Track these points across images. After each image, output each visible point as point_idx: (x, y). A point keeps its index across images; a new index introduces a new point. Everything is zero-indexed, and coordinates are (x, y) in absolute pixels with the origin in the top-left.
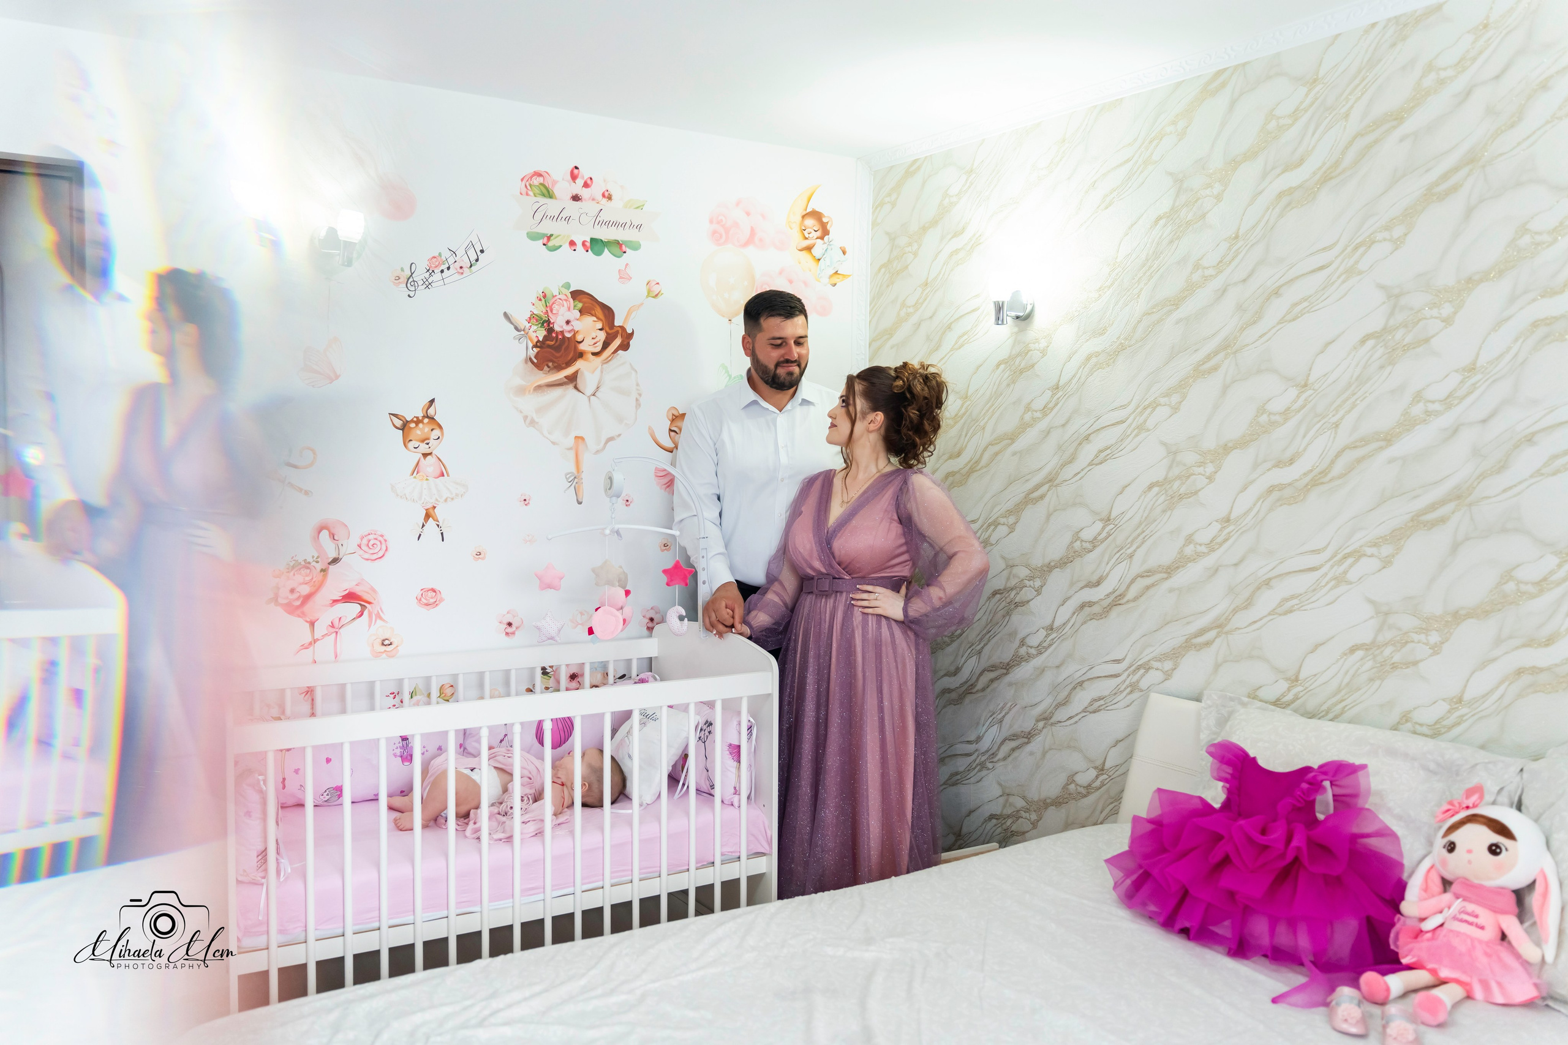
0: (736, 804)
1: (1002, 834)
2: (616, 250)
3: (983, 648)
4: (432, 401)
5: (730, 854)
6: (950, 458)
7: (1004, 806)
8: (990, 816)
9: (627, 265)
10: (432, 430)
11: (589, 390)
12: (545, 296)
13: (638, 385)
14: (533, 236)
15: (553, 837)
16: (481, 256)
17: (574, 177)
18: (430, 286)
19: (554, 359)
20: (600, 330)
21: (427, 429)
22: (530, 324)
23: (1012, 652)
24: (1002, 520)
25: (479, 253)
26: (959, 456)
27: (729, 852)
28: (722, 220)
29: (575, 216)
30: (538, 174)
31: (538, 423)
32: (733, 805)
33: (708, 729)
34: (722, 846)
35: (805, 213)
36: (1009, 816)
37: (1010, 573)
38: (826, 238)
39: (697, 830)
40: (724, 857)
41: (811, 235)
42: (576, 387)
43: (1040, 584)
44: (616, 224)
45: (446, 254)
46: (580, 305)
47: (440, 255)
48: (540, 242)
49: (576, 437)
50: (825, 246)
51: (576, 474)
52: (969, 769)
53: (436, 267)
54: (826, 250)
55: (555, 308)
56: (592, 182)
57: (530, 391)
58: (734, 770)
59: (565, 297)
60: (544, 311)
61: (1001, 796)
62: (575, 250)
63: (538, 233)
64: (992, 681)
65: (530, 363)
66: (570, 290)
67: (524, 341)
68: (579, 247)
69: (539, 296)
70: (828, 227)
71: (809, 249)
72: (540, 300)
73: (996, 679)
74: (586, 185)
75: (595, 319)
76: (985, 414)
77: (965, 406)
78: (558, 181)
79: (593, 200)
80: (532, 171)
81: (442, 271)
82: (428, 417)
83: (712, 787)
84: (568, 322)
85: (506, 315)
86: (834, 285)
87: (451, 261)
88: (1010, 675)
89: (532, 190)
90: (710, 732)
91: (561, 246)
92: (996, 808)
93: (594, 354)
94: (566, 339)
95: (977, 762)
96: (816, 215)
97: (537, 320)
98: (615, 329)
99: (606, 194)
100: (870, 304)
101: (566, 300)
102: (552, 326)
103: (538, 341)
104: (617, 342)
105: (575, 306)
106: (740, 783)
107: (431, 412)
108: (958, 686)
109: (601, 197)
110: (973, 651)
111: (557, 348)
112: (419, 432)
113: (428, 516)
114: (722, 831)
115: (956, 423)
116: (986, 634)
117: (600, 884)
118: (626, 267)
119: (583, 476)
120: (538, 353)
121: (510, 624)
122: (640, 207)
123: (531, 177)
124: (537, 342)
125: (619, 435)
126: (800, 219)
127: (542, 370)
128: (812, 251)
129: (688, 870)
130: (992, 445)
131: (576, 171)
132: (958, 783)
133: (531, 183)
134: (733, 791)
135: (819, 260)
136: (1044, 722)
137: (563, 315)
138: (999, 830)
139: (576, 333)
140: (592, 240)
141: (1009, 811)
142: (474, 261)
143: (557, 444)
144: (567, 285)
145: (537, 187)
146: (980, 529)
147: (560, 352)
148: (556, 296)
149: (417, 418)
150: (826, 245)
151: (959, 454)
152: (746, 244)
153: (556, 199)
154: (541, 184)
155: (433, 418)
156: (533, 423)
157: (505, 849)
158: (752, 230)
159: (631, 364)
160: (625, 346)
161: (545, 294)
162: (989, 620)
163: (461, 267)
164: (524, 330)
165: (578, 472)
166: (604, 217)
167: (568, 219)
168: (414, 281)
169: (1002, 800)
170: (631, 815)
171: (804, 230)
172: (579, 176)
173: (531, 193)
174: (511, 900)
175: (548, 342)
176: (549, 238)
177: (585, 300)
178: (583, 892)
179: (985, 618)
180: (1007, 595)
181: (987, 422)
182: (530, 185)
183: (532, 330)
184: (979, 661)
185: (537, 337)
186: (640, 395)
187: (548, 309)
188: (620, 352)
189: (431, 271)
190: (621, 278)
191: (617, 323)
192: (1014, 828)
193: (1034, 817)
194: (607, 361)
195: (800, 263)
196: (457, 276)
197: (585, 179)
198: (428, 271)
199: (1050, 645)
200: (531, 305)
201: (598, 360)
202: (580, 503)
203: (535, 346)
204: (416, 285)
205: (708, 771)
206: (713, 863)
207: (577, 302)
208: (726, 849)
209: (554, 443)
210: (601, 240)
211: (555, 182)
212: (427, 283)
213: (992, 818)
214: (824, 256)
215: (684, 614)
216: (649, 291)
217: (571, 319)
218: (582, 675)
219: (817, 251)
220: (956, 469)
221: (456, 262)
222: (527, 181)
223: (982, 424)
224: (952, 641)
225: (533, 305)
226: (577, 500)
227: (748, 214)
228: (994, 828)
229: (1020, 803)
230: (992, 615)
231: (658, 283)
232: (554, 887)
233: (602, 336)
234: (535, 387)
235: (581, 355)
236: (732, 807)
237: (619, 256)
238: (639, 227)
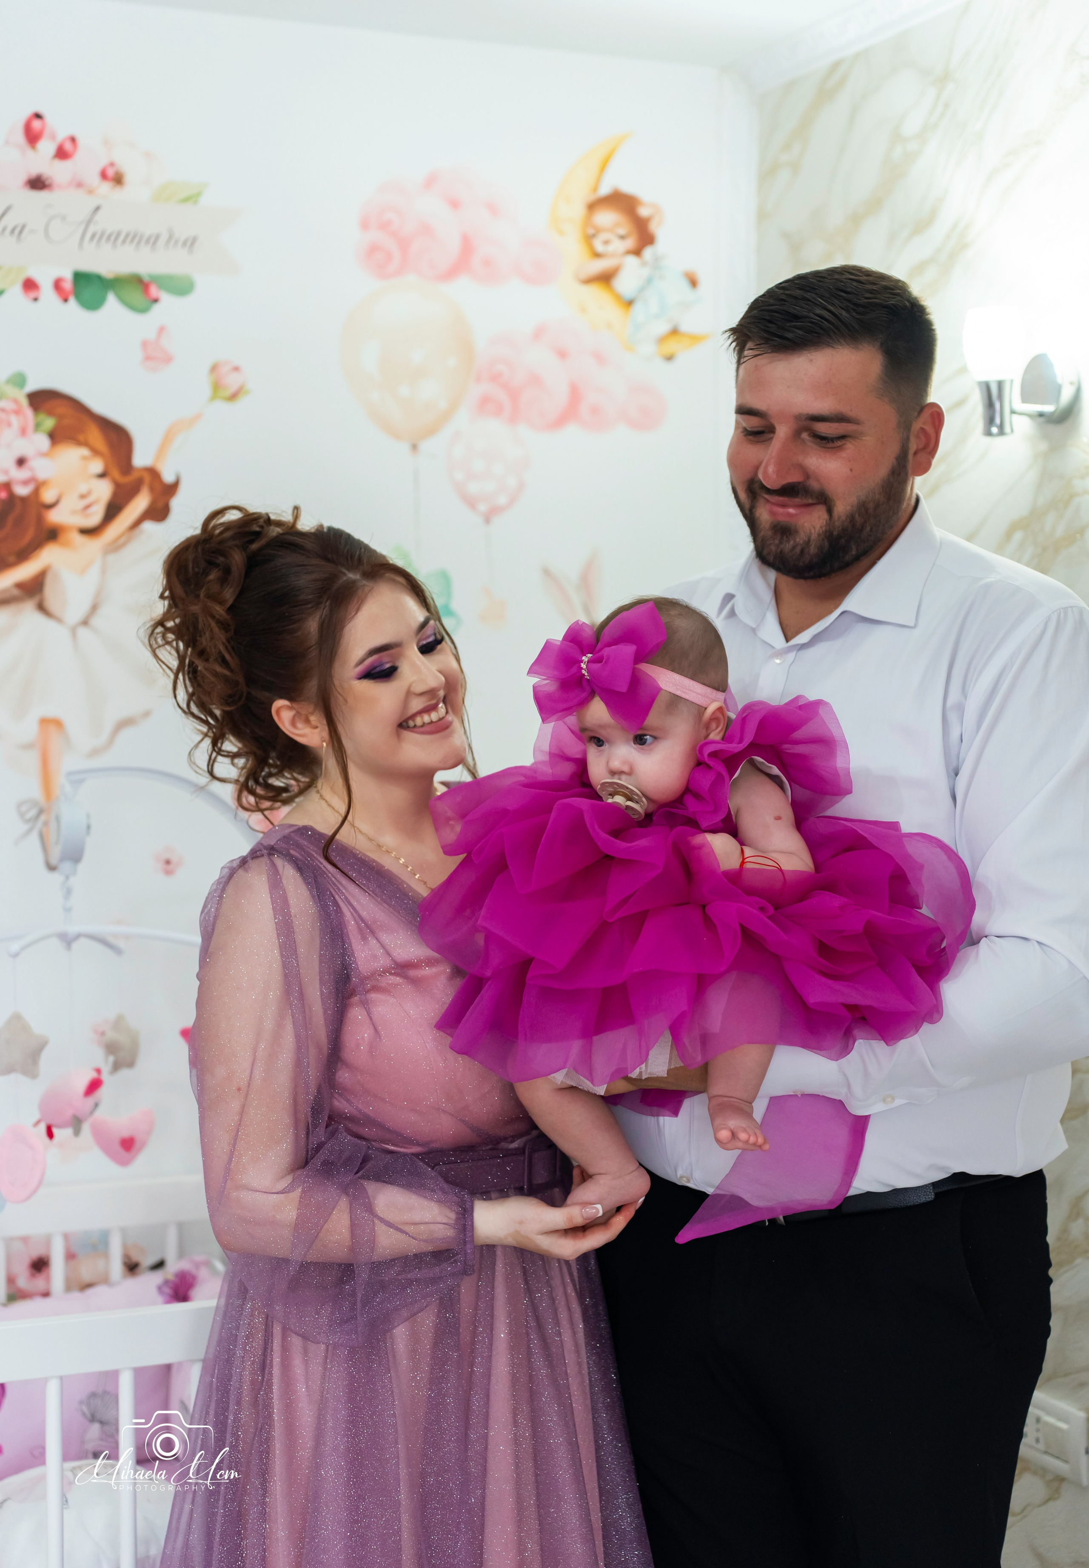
2: (136, 296)
9: (161, 328)
11: (73, 613)
17: (32, 137)
20: (102, 475)
28: (390, 221)
29: (36, 224)
35: (592, 198)
38: (648, 252)
41: (610, 248)
42: (42, 608)
44: (133, 238)
46: (50, 423)
49: (44, 721)
50: (645, 272)
51: (43, 803)
54: (645, 280)
56: (76, 147)
59: (13, 407)
62: (35, 300)
66: (28, 389)
68: (47, 292)
70: (653, 227)
71: (606, 278)
74: (61, 154)
75: (86, 452)
79: (78, 185)
84: (21, 462)
86: (669, 358)
91: (3, 292)
93: (86, 532)
94: (18, 501)
96: (621, 202)
98: (136, 475)
99: (110, 172)
101: (17, 413)
104: (141, 503)
105: (38, 425)
109: (98, 178)
118: (159, 334)
122: (192, 199)
125: (147, 714)
126: (580, 211)
128: (613, 282)
131: (36, 124)
135: (629, 303)
137: (9, 446)
139: (40, 486)
140: (77, 275)
144: (18, 380)
150: (645, 268)
152: (452, 272)
158: (466, 240)
160: (158, 513)
165: (48, 799)
166: (105, 222)
167: (19, 229)
171: (593, 236)
172: (46, 134)
177: (60, 411)
188: (149, 526)
191: (139, 462)
194: (115, 547)
195: (584, 313)
197: (59, 140)
201: (94, 546)
202: (53, 869)
207: (43, 417)
210: (98, 276)
214: (643, 294)
216: (217, 386)
217: (28, 452)
219: (625, 283)
226: (45, 863)
227: (455, 204)
231: (238, 368)
233: (104, 491)
235: (52, 534)
237: (143, 310)
238: (191, 243)
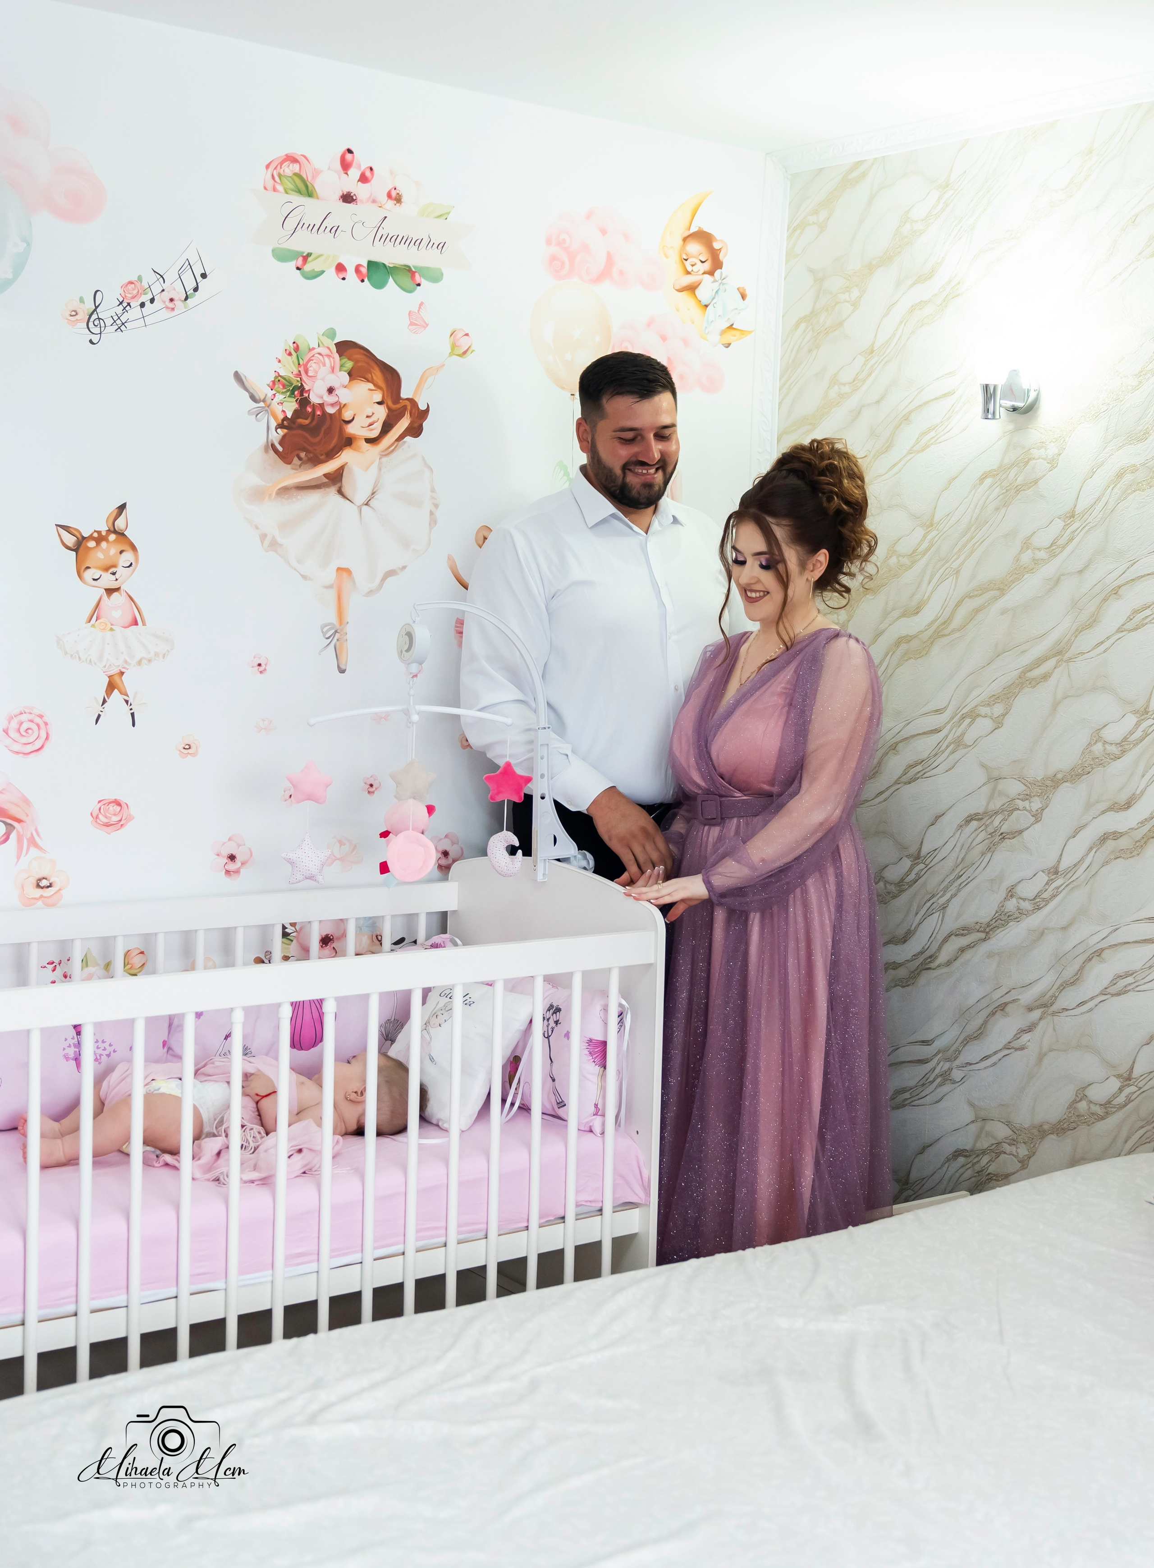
0: (597, 1129)
1: (973, 1179)
2: (407, 281)
3: (949, 901)
4: (122, 507)
5: (588, 1204)
6: (904, 615)
7: (978, 1137)
8: (956, 1152)
9: (422, 304)
10: (121, 552)
11: (360, 496)
12: (297, 349)
13: (433, 490)
14: (281, 255)
15: (334, 1177)
16: (202, 283)
17: (346, 166)
18: (123, 328)
19: (309, 448)
20: (379, 403)
21: (113, 551)
22: (274, 392)
23: (994, 907)
24: (984, 710)
25: (199, 278)
26: (918, 613)
27: (586, 1201)
28: (564, 241)
29: (346, 226)
30: (292, 159)
31: (281, 545)
32: (591, 1131)
33: (555, 1018)
34: (577, 1192)
35: (687, 233)
36: (984, 1152)
37: (994, 789)
38: (718, 273)
39: (542, 1168)
40: (581, 1210)
41: (695, 269)
42: (340, 492)
43: (1040, 806)
44: (406, 241)
45: (149, 278)
46: (349, 364)
47: (140, 278)
48: (292, 265)
49: (339, 569)
50: (716, 286)
51: (338, 626)
52: (924, 1083)
53: (133, 298)
54: (717, 292)
55: (312, 367)
56: (373, 175)
57: (270, 495)
58: (595, 1079)
59: (326, 352)
60: (296, 372)
61: (973, 1122)
62: (344, 279)
63: (289, 250)
64: (962, 950)
65: (272, 452)
66: (337, 340)
67: (264, 417)
68: (351, 273)
69: (288, 348)
70: (721, 256)
71: (692, 289)
72: (290, 354)
73: (969, 946)
74: (363, 179)
75: (371, 386)
76: (959, 551)
77: (929, 537)
78: (322, 171)
79: (374, 201)
80: (282, 153)
81: (142, 305)
82: (115, 532)
83: (562, 1104)
84: (331, 390)
85: (237, 376)
86: (727, 345)
87: (156, 289)
88: (991, 942)
89: (282, 183)
90: (557, 1022)
91: (323, 272)
92: (965, 1141)
93: (369, 441)
94: (328, 417)
95: (937, 1071)
96: (704, 237)
97: (284, 386)
98: (402, 403)
99: (394, 194)
100: (781, 377)
101: (329, 356)
102: (306, 395)
103: (286, 418)
104: (404, 423)
105: (342, 366)
106: (604, 1098)
107: (120, 524)
108: (909, 958)
109: (386, 198)
110: (935, 905)
111: (313, 430)
112: (100, 555)
113: (111, 687)
114: (577, 1168)
115: (914, 562)
116: (954, 880)
117: (399, 1248)
118: (420, 308)
119: (349, 629)
120: (284, 437)
121: (232, 858)
122: (443, 216)
123: (282, 163)
124: (283, 420)
125: (404, 568)
126: (681, 242)
127: (289, 463)
128: (697, 292)
129: (527, 1228)
130: (971, 597)
131: (349, 157)
132: (906, 1105)
133: (282, 172)
134: (592, 1109)
135: (706, 306)
136: (1042, 1010)
137: (323, 379)
138: (969, 1173)
139: (342, 407)
140: (370, 263)
141: (984, 1143)
142: (192, 291)
143: (310, 579)
144: (331, 333)
145: (290, 179)
146: (948, 723)
147: (318, 435)
148: (313, 349)
149: (99, 532)
150: (717, 284)
151: (917, 611)
152: (599, 278)
153: (318, 198)
154: (295, 174)
155: (123, 534)
156: (274, 545)
157: (262, 1195)
158: (609, 257)
159: (423, 459)
160: (415, 430)
161: (298, 346)
162: (960, 859)
163: (172, 300)
164: (264, 401)
165: (341, 624)
166: (388, 228)
167: (335, 230)
168: (99, 319)
169: (974, 1128)
170: (447, 1147)
171: (686, 260)
172: (354, 164)
173: (280, 188)
174: (270, 1272)
175: (300, 421)
176: (305, 258)
177: (356, 356)
178: (375, 1260)
179: (954, 855)
180: (989, 821)
181: (962, 563)
182: (280, 175)
183: (276, 400)
184: (942, 921)
185: (283, 411)
186: (436, 506)
187: (302, 369)
188: (408, 439)
189: (125, 304)
190: (412, 324)
191: (404, 394)
192: (991, 1169)
193: (1023, 1151)
194: (388, 452)
195: (678, 310)
196: (165, 314)
197: (363, 168)
198: (121, 303)
199: (1054, 896)
200: (276, 362)
201: (374, 451)
202: (342, 671)
203: (280, 426)
204: (102, 325)
205: (554, 1080)
206: (563, 1218)
207: (345, 360)
208: (583, 1197)
209: (305, 577)
210: (384, 265)
211: (317, 173)
212: (118, 322)
213: (959, 1155)
214: (714, 301)
215: (517, 844)
216: (454, 346)
217: (335, 384)
218: (344, 935)
219: (703, 293)
220: (912, 632)
221: (163, 290)
222: (275, 168)
223: (955, 565)
224: (902, 891)
225: (279, 361)
226: (338, 666)
227: (604, 232)
228: (961, 1171)
229: (1001, 1131)
230: (964, 852)
231: (467, 335)
232: (335, 1252)
233: (381, 413)
234: (279, 489)
235: (349, 442)
236: (591, 1134)
237: (410, 291)
238: (441, 246)
